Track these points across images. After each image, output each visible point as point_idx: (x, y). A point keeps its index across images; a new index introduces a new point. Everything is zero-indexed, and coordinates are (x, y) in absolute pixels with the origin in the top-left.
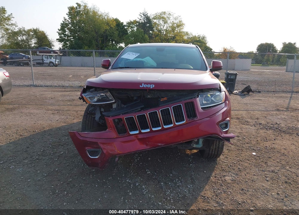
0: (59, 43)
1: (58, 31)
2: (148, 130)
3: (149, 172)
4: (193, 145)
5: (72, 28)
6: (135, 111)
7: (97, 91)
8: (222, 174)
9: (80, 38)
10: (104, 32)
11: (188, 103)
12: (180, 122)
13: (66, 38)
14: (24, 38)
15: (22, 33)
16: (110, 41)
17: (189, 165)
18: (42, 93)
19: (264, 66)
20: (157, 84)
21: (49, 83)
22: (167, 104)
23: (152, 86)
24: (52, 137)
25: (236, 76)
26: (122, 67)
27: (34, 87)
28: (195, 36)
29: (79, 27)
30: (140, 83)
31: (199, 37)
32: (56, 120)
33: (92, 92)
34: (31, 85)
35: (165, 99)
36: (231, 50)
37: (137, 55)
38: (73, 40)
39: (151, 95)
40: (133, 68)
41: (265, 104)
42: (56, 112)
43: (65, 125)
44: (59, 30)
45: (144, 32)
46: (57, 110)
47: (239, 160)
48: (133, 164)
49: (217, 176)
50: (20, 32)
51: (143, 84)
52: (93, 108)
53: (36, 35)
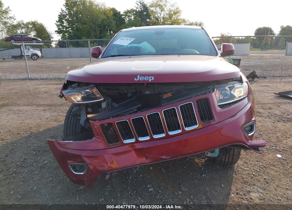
0: (58, 34)
1: (56, 23)
2: (148, 138)
3: (152, 189)
4: (207, 153)
5: (70, 19)
6: (129, 112)
7: (81, 87)
8: (245, 188)
9: (78, 29)
10: (102, 23)
11: (200, 100)
12: (190, 126)
13: (64, 29)
14: (24, 31)
15: (21, 27)
16: (108, 30)
17: (201, 175)
18: (36, 87)
19: (262, 50)
20: (157, 76)
21: (45, 76)
22: (171, 102)
23: (151, 78)
24: (37, 141)
25: (240, 62)
26: (114, 55)
27: (29, 80)
28: (193, 23)
29: (77, 18)
30: (134, 75)
31: (196, 23)
32: (47, 118)
33: (74, 88)
34: (26, 79)
35: (169, 95)
36: (229, 35)
37: (132, 40)
38: (71, 31)
39: (150, 91)
40: (127, 56)
41: (273, 90)
42: (48, 108)
43: (55, 123)
44: (56, 21)
45: (141, 20)
46: (49, 106)
47: (262, 166)
48: (131, 177)
49: (238, 191)
50: (18, 26)
51: (139, 76)
52: (77, 108)
53: (35, 28)
